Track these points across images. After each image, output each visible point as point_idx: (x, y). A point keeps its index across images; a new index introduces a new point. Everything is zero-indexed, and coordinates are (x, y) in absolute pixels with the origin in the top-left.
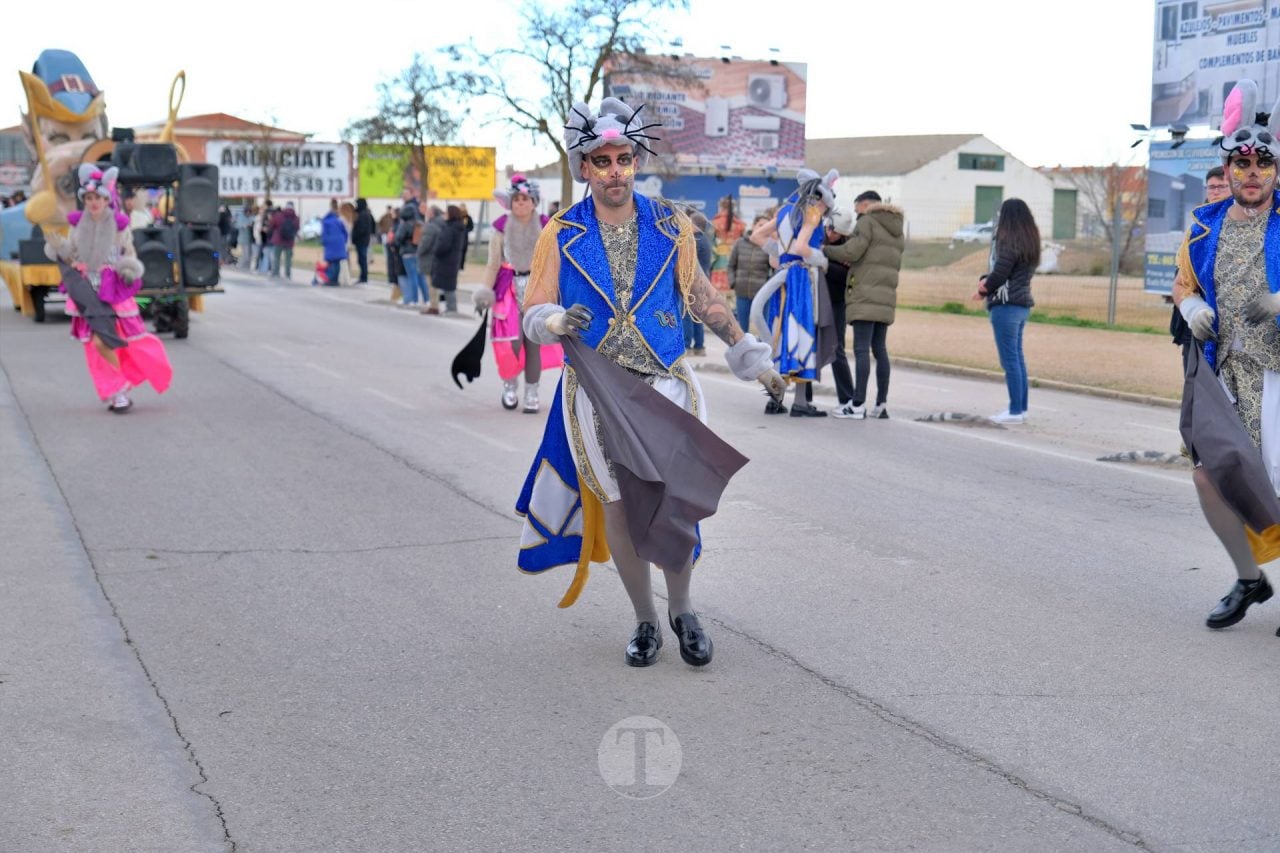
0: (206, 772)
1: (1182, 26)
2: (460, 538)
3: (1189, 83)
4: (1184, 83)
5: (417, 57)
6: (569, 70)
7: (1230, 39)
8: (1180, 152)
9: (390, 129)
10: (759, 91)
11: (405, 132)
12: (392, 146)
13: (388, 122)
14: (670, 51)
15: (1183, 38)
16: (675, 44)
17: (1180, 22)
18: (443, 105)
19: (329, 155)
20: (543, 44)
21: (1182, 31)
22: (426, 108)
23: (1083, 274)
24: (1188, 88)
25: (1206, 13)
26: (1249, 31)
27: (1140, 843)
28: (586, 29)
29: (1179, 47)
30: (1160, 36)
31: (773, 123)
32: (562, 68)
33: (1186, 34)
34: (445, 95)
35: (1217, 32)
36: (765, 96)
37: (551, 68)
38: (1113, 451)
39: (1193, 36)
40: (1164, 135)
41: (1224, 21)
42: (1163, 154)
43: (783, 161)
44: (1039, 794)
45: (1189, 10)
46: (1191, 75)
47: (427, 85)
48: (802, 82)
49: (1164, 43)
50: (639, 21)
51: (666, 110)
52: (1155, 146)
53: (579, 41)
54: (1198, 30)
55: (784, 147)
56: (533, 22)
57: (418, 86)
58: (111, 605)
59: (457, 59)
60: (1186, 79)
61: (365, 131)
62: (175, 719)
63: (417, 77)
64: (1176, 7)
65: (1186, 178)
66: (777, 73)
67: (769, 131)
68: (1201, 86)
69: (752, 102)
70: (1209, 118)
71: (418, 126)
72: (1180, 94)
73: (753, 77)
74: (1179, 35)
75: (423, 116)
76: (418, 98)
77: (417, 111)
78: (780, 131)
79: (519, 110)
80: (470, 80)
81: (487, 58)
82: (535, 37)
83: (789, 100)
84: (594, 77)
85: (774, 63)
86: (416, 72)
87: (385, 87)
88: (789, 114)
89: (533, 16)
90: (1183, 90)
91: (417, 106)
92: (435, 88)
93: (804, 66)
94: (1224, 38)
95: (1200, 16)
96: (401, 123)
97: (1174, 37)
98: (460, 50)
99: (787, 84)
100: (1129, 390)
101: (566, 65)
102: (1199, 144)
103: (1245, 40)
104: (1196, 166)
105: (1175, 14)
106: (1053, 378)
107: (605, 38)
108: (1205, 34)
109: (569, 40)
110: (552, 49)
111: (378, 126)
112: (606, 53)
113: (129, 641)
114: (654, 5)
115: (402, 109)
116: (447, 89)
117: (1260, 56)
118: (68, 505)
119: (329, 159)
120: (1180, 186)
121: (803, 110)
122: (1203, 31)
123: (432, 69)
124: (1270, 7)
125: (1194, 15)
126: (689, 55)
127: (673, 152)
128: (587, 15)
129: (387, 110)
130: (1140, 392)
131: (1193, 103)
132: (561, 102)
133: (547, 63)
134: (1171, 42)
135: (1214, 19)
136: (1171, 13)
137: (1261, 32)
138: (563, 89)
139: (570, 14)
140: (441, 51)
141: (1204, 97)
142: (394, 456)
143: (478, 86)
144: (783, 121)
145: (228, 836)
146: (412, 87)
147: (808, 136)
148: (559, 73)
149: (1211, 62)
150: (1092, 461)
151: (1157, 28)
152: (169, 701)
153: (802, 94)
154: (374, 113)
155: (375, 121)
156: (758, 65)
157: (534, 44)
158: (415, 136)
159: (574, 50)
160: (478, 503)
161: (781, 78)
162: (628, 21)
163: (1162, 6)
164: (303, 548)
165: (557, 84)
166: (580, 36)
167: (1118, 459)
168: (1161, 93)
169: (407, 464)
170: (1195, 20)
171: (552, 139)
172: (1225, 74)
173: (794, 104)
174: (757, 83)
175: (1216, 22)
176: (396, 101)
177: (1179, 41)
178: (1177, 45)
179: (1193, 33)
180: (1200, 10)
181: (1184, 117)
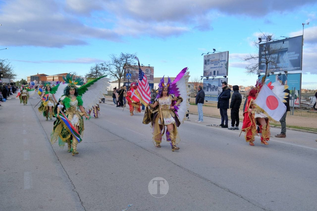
0: (75, 186)
2: (112, 140)
5: (97, 65)
6: (120, 67)
7: (214, 65)
8: (208, 80)
9: (93, 76)
10: (147, 71)
11: (95, 76)
12: (93, 78)
13: (92, 75)
14: (134, 65)
16: (135, 64)
17: (207, 62)
18: (100, 72)
19: (83, 79)
20: (116, 64)
22: (98, 73)
23: (193, 97)
25: (211, 61)
26: (217, 64)
27: (242, 197)
28: (122, 61)
31: (149, 75)
32: (119, 67)
34: (101, 71)
36: (148, 72)
37: (117, 67)
38: (208, 124)
39: (209, 64)
40: (205, 78)
41: (213, 62)
42: (205, 81)
43: (150, 81)
44: (221, 188)
45: (209, 60)
46: (209, 69)
47: (98, 69)
48: (153, 70)
49: (205, 65)
50: (130, 60)
51: (133, 73)
52: (204, 79)
53: (121, 63)
55: (150, 79)
56: (115, 60)
57: (97, 69)
58: (55, 153)
59: (103, 66)
61: (89, 76)
62: (68, 176)
63: (97, 68)
65: (208, 84)
66: (150, 68)
67: (148, 77)
68: (210, 71)
69: (146, 72)
70: (212, 76)
71: (97, 75)
72: (208, 72)
73: (146, 69)
75: (98, 74)
76: (97, 71)
77: (97, 73)
78: (150, 77)
79: (112, 73)
80: (105, 68)
81: (108, 66)
82: (115, 62)
83: (151, 72)
84: (123, 68)
85: (149, 67)
86: (97, 67)
87: (92, 69)
88: (151, 74)
89: (114, 59)
91: (97, 72)
92: (99, 70)
93: (153, 67)
94: (214, 64)
96: (94, 75)
97: (206, 64)
98: (104, 64)
99: (151, 70)
100: (206, 115)
101: (119, 66)
102: (211, 79)
103: (217, 65)
104: (210, 82)
105: (207, 61)
106: (194, 113)
107: (125, 63)
108: (211, 64)
109: (120, 63)
110: (117, 64)
111: (91, 75)
112: (125, 65)
113: (58, 160)
114: (132, 58)
115: (94, 73)
116: (101, 70)
117: (219, 67)
118: (46, 135)
119: (83, 80)
120: (208, 85)
121: (153, 74)
123: (99, 67)
124: (220, 60)
125: (209, 61)
126: (137, 65)
127: (135, 79)
128: (122, 59)
129: (92, 73)
130: (208, 115)
131: (209, 74)
132: (118, 72)
133: (116, 66)
134: (206, 65)
135: (212, 62)
137: (219, 64)
138: (119, 70)
139: (120, 59)
140: (100, 64)
141: (211, 73)
142: (98, 126)
143: (106, 70)
144: (150, 75)
145: (81, 200)
146: (96, 70)
147: (154, 77)
148: (118, 68)
149: (212, 68)
150: (205, 126)
151: (204, 63)
152: (67, 172)
153: (153, 71)
154: (91, 73)
155: (90, 74)
156: (147, 67)
157: (114, 63)
158: (96, 77)
159: (121, 65)
160: (113, 134)
161: (150, 69)
162: (128, 60)
163: (205, 60)
164: (86, 142)
165: (118, 69)
166: (122, 62)
167: (209, 126)
168: (205, 72)
169: (101, 127)
171: (117, 77)
172: (214, 70)
173: (152, 73)
174: (147, 70)
176: (94, 71)
180: (210, 60)
181: (208, 75)
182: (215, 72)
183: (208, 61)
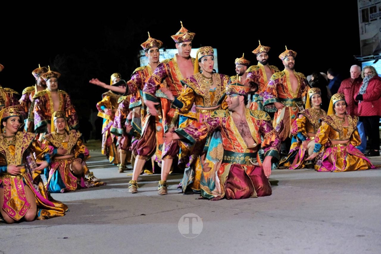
1: (371, 16)
4: (374, 38)
15: (371, 21)
17: (370, 15)
21: (371, 18)
24: (376, 40)
25: (380, 10)
29: (370, 25)
30: (362, 21)
33: (372, 19)
39: (376, 19)
45: (373, 10)
49: (364, 24)
54: (378, 17)
60: (375, 37)
64: (367, 9)
72: (373, 43)
74: (370, 20)
90: (374, 41)
95: (378, 12)
97: (368, 21)
125: (375, 11)
134: (366, 23)
136: (365, 12)
151: (360, 18)
163: (361, 9)
168: (365, 43)
170: (376, 13)
177: (370, 22)
178: (369, 24)
179: (375, 18)
180: (378, 9)
181: (375, 51)
183: (371, 12)
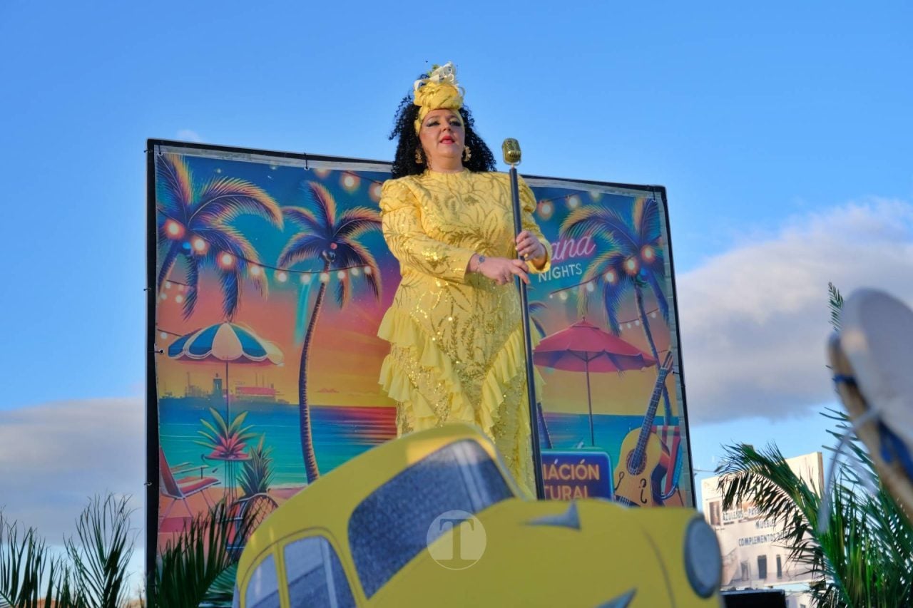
3: (733, 557)
7: (757, 524)
35: (750, 520)
41: (752, 512)
46: (734, 551)
68: (742, 558)
94: (754, 523)
105: (718, 508)
108: (740, 521)
122: (738, 519)
131: (736, 572)
135: (746, 510)
141: (745, 567)
149: (747, 541)
172: (758, 550)
175: (747, 513)
182: (762, 562)
